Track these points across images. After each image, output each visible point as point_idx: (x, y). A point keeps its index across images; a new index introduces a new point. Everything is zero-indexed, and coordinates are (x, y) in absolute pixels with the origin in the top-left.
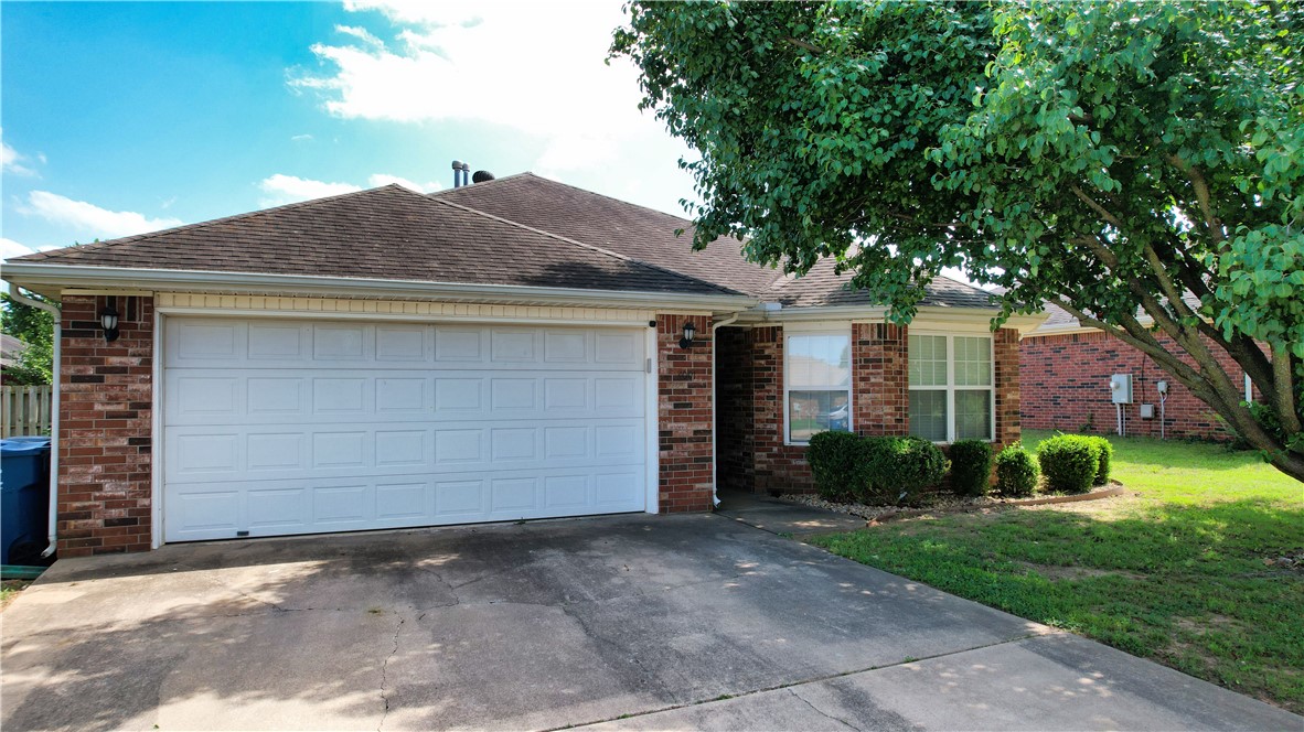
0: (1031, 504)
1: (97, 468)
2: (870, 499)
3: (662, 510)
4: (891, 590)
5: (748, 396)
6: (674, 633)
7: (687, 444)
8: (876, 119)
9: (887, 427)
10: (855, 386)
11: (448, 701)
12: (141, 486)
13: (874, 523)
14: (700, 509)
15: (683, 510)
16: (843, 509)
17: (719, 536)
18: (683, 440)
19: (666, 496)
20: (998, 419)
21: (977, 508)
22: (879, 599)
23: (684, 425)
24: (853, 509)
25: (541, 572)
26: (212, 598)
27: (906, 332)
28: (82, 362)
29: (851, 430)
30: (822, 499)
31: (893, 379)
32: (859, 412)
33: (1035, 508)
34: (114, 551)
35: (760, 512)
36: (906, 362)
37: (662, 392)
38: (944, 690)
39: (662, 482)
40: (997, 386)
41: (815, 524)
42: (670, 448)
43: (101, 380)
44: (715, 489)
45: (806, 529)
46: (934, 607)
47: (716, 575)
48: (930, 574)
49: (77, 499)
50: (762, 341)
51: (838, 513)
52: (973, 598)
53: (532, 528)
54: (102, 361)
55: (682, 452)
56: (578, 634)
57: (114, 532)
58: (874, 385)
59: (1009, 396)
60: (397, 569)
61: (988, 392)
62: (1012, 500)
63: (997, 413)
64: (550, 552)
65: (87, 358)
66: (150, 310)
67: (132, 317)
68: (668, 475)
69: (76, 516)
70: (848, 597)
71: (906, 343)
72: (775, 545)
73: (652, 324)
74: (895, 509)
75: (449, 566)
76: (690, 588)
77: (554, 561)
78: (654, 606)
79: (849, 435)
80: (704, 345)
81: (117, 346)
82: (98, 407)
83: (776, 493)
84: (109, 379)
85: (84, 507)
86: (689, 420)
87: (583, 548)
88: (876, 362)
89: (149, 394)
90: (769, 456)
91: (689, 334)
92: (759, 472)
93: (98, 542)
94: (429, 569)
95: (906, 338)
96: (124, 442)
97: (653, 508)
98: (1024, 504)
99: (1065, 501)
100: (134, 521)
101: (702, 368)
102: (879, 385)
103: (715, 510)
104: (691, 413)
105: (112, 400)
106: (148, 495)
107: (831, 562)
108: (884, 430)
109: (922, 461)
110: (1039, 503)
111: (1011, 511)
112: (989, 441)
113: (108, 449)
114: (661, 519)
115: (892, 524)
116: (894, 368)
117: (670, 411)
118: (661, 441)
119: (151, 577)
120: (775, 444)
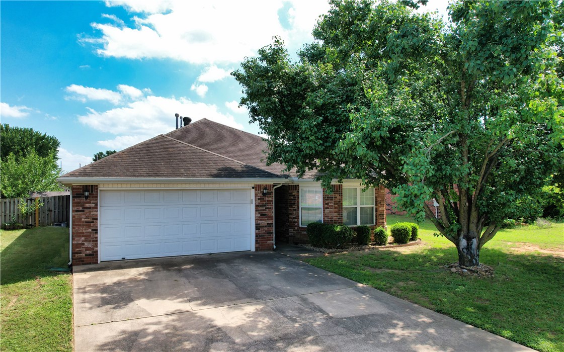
0: (384, 248)
1: (83, 238)
2: (328, 247)
3: (256, 250)
4: (323, 275)
5: (287, 209)
6: (260, 285)
7: (265, 228)
8: (319, 137)
9: (335, 221)
10: (323, 206)
11: (204, 300)
12: (95, 244)
13: (327, 255)
14: (269, 250)
15: (263, 250)
16: (318, 250)
17: (275, 259)
18: (263, 227)
19: (258, 245)
20: (376, 217)
21: (364, 249)
22: (319, 277)
23: (264, 221)
24: (321, 250)
25: (220, 270)
26: (127, 277)
27: (342, 187)
28: (78, 206)
29: (322, 222)
30: (312, 246)
31: (337, 204)
32: (325, 215)
33: (385, 249)
34: (88, 264)
35: (289, 251)
36: (342, 198)
37: (256, 211)
38: (327, 298)
39: (256, 241)
40: (376, 205)
41: (307, 255)
42: (259, 229)
43: (84, 211)
44: (274, 243)
45: (303, 257)
46: (334, 279)
47: (272, 271)
48: (337, 270)
49: (78, 248)
50: (291, 190)
51: (316, 251)
52: (346, 277)
53: (214, 256)
54: (84, 205)
55: (263, 230)
56: (234, 286)
57: (88, 258)
58: (330, 206)
59: (380, 209)
60: (176, 269)
61: (373, 207)
62: (377, 246)
63: (376, 215)
64: (221, 264)
65: (80, 205)
66: (97, 189)
67: (92, 192)
68: (258, 238)
69: (77, 253)
70: (311, 277)
71: (342, 191)
72: (292, 262)
73: (253, 188)
74: (335, 250)
75: (192, 268)
76: (264, 274)
77: (223, 266)
78: (255, 279)
79: (321, 224)
80: (271, 194)
81: (88, 201)
82: (83, 220)
83: (296, 244)
84: (86, 211)
85: (80, 250)
86: (266, 220)
87: (232, 263)
88: (331, 198)
89: (97, 215)
90: (294, 230)
91: (265, 191)
92: (290, 236)
93: (83, 261)
94: (186, 269)
95: (342, 189)
96: (90, 230)
97: (253, 249)
98: (381, 248)
99: (396, 247)
100: (93, 255)
101: (270, 202)
102: (332, 206)
103: (274, 250)
104: (266, 217)
105: (87, 217)
106: (97, 247)
107: (308, 267)
108: (334, 222)
109: (344, 234)
110: (387, 247)
111: (376, 250)
112: (372, 225)
113: (86, 232)
114: (256, 253)
115: (333, 255)
116: (337, 200)
117: (259, 217)
118: (256, 227)
119: (105, 271)
120: (296, 226)
